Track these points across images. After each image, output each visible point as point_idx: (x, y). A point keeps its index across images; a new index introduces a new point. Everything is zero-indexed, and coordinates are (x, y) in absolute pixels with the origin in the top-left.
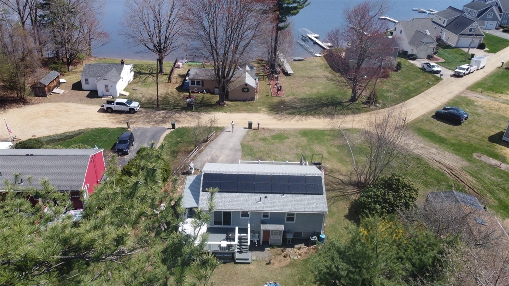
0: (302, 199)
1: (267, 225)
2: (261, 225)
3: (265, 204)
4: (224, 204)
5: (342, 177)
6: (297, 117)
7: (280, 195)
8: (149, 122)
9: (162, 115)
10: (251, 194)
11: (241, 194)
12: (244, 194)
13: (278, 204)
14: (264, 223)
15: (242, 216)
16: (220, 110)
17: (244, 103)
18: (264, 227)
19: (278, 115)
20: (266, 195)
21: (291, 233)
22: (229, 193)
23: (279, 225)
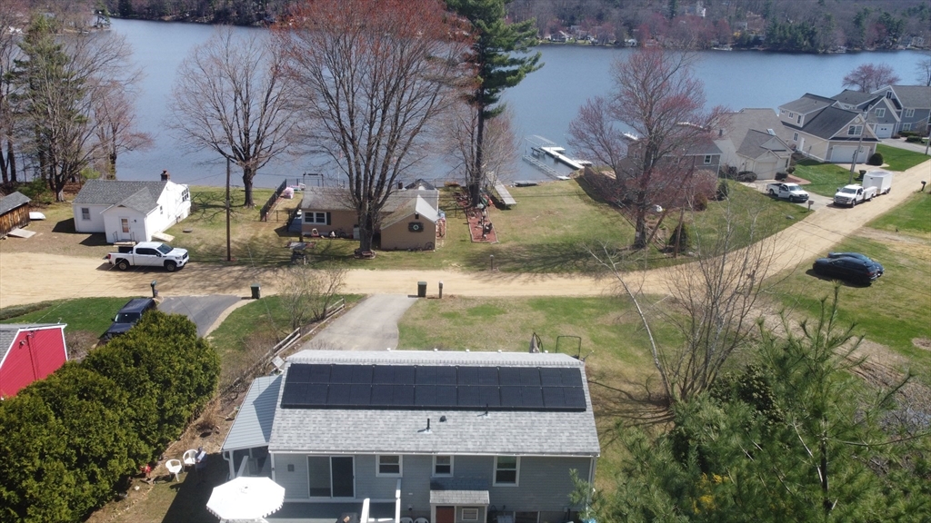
0: (533, 422)
1: (446, 492)
2: (431, 492)
3: (441, 436)
4: (335, 437)
5: (627, 388)
6: (524, 277)
7: (479, 413)
8: (204, 288)
9: (235, 274)
10: (404, 412)
11: (378, 412)
12: (386, 412)
13: (472, 437)
14: (437, 486)
15: (383, 469)
16: (362, 265)
17: (413, 253)
18: (437, 498)
19: (484, 273)
20: (443, 413)
21: (510, 513)
22: (350, 411)
23: (477, 492)
